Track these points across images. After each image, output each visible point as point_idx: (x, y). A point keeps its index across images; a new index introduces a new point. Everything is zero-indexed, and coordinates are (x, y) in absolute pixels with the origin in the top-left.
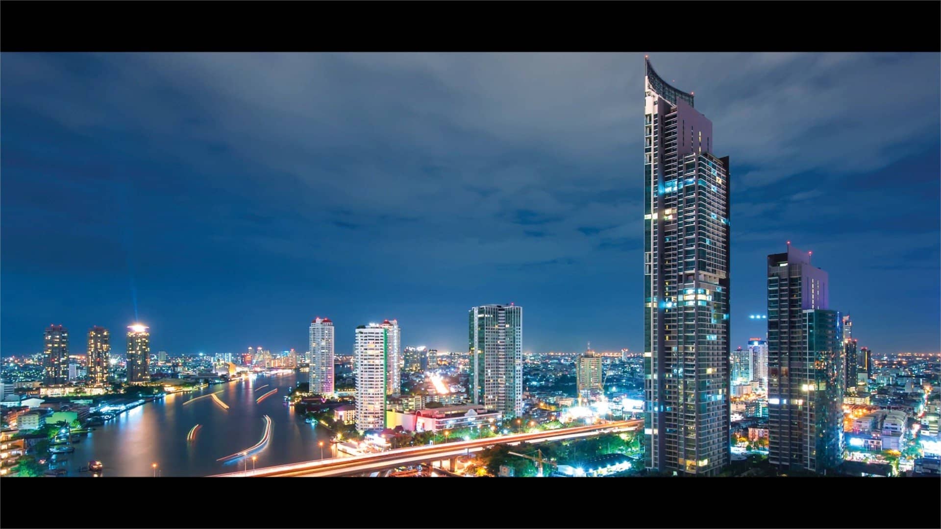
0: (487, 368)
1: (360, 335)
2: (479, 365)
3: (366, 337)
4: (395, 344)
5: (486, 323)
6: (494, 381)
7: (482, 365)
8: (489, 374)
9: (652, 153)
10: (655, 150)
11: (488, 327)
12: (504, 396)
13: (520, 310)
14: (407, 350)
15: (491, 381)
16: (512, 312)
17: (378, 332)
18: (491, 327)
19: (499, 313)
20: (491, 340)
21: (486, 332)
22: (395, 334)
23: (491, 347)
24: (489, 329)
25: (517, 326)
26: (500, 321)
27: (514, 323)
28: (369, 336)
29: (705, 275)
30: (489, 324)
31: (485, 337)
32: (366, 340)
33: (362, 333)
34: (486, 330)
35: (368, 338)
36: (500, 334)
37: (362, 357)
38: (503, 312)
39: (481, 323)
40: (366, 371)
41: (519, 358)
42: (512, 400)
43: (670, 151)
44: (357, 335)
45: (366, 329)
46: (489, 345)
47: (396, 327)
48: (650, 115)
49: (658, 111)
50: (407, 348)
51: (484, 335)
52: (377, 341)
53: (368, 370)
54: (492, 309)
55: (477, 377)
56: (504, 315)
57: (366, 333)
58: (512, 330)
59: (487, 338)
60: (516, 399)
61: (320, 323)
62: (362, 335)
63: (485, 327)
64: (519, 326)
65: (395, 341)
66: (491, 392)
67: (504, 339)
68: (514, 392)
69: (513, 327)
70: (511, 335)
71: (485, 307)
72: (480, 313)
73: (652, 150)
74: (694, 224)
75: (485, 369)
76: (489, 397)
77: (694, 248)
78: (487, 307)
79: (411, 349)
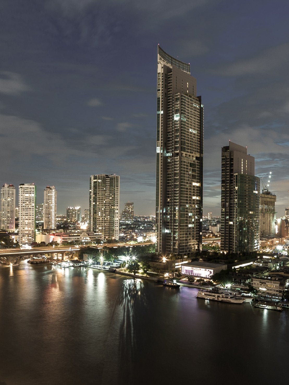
0: (98, 211)
1: (21, 189)
2: (94, 209)
3: (24, 190)
4: (53, 201)
5: (98, 184)
6: (103, 219)
7: (95, 209)
8: (100, 215)
9: (161, 91)
10: (162, 90)
11: (99, 187)
12: (109, 228)
13: (118, 178)
14: (69, 209)
15: (101, 219)
16: (113, 179)
17: (31, 187)
18: (101, 187)
19: (106, 180)
20: (101, 195)
21: (98, 190)
22: (53, 195)
23: (101, 199)
24: (100, 188)
25: (116, 187)
26: (107, 184)
27: (115, 185)
28: (26, 190)
29: (186, 154)
30: (100, 186)
31: (97, 193)
32: (24, 192)
33: (22, 188)
34: (98, 189)
35: (25, 191)
36: (106, 192)
37: (22, 202)
38: (109, 179)
39: (95, 184)
40: (24, 210)
41: (118, 206)
42: (112, 230)
43: (169, 91)
44: (19, 189)
45: (24, 186)
46: (100, 198)
47: (53, 190)
48: (160, 73)
49: (164, 71)
50: (69, 208)
51: (96, 192)
52: (30, 193)
53: (25, 209)
54: (102, 177)
55: (92, 216)
56: (109, 180)
57: (24, 188)
58: (113, 189)
59: (98, 194)
60: (115, 229)
61: (7, 187)
62: (22, 189)
63: (98, 187)
64: (118, 187)
65: (53, 199)
66: (100, 225)
67: (109, 194)
68: (114, 225)
69: (114, 187)
70: (113, 192)
71: (97, 175)
72: (94, 179)
73: (161, 90)
74: (179, 128)
75: (97, 212)
76: (99, 228)
77: (178, 140)
78: (99, 175)
79: (71, 208)
